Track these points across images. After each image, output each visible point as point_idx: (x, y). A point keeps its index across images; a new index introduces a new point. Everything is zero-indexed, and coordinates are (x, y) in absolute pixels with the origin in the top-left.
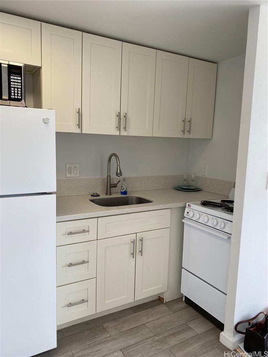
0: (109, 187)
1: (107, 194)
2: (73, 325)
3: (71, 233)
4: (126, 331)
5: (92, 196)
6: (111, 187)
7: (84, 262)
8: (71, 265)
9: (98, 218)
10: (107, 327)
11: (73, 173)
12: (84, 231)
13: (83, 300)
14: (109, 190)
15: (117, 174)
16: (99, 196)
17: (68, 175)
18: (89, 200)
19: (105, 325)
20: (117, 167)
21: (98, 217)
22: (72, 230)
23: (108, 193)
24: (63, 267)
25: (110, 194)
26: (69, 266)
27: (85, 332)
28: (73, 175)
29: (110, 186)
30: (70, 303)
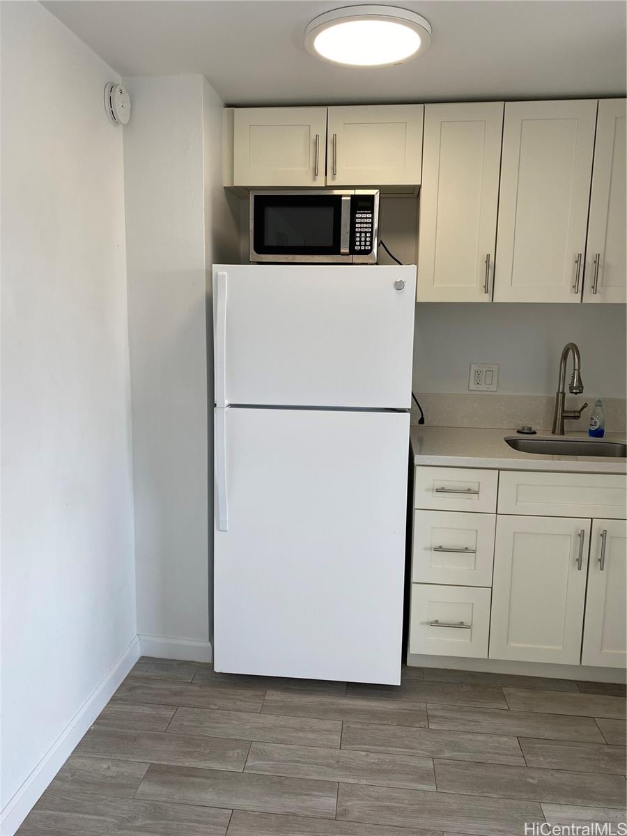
0: (559, 417)
1: (553, 432)
2: (445, 668)
3: (442, 490)
4: (544, 715)
5: (518, 432)
6: (563, 418)
7: (466, 550)
8: (440, 549)
9: (500, 472)
10: (509, 695)
11: (483, 383)
12: (469, 491)
13: (462, 623)
14: (559, 422)
15: (571, 388)
16: (534, 433)
17: (473, 386)
18: (505, 439)
19: (506, 690)
20: (574, 373)
21: (499, 470)
22: (447, 485)
23: (557, 430)
24: (426, 549)
25: (563, 433)
26: (436, 550)
27: (462, 686)
28: (483, 387)
29: (564, 416)
30: (436, 621)
